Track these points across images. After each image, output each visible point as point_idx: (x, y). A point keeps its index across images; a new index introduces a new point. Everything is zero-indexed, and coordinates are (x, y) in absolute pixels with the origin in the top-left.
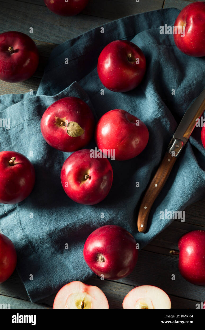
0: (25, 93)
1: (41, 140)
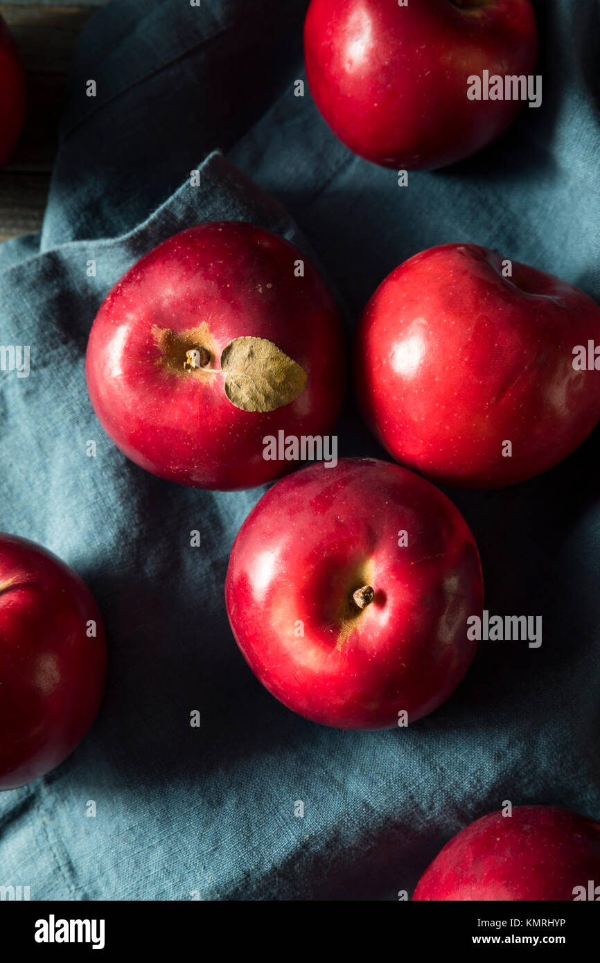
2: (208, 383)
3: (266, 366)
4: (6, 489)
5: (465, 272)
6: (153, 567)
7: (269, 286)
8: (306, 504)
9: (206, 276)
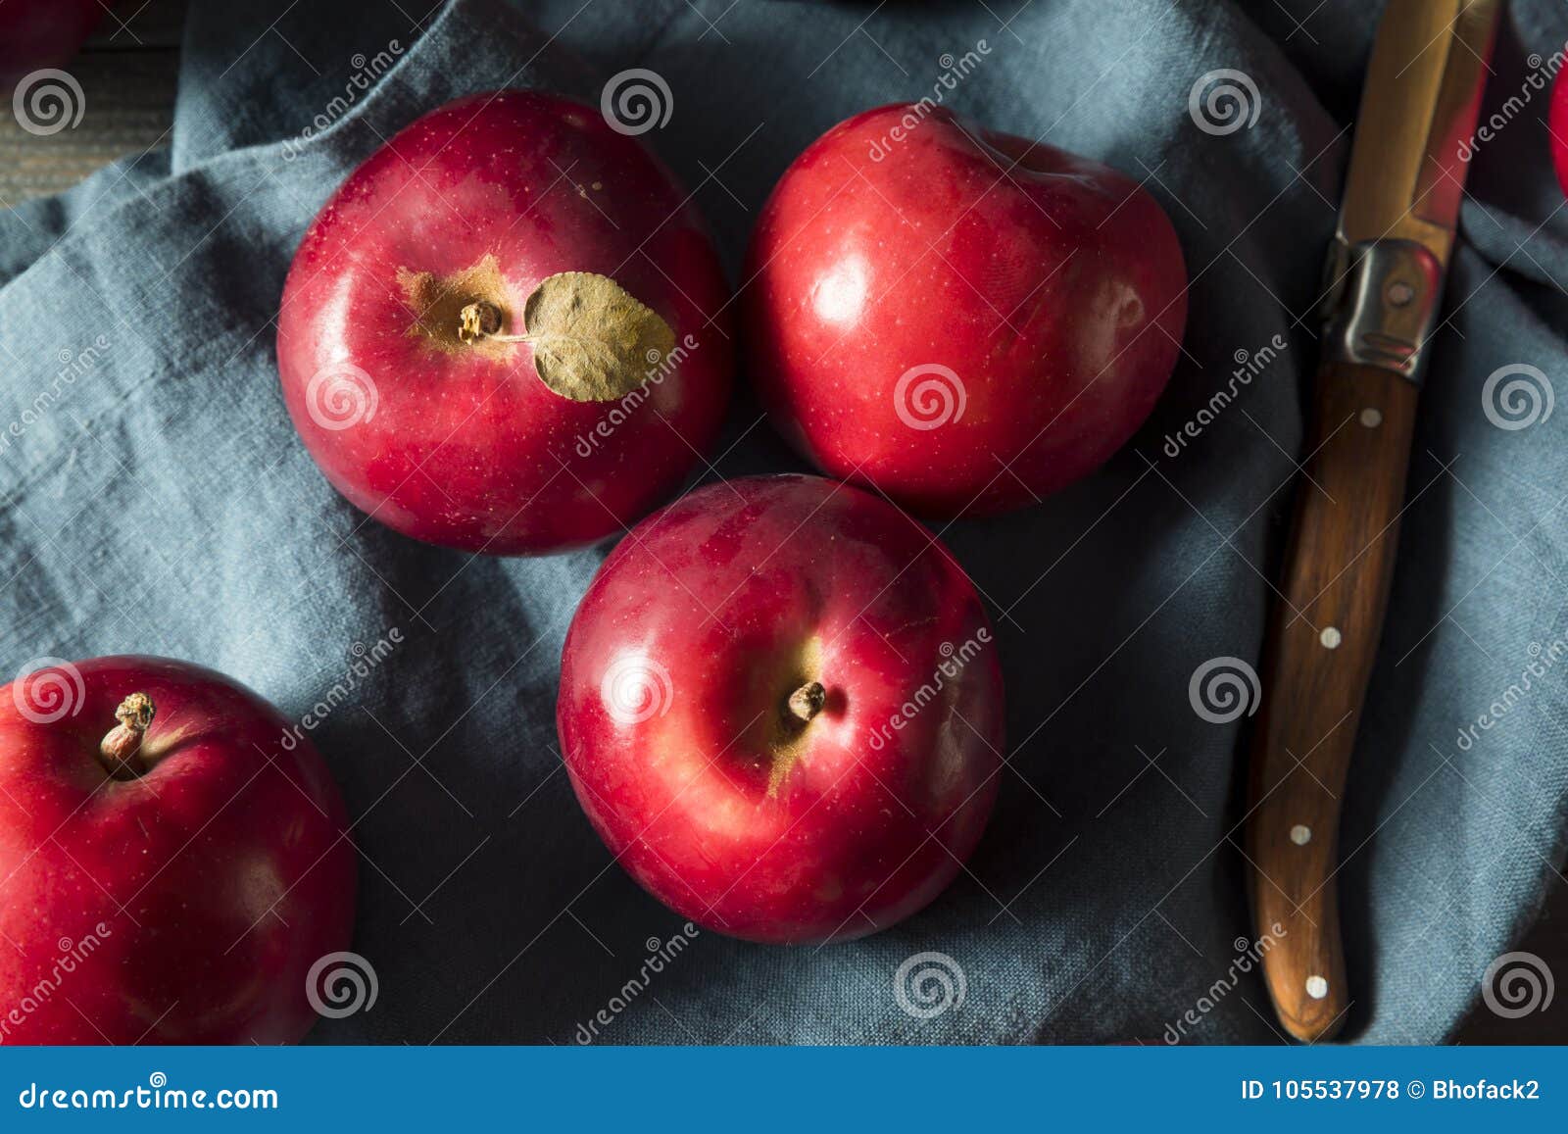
0: (68, 185)
1: (307, 514)
2: (504, 360)
3: (603, 321)
4: (141, 596)
5: (928, 142)
6: (418, 705)
7: (596, 186)
8: (694, 552)
9: (487, 176)
